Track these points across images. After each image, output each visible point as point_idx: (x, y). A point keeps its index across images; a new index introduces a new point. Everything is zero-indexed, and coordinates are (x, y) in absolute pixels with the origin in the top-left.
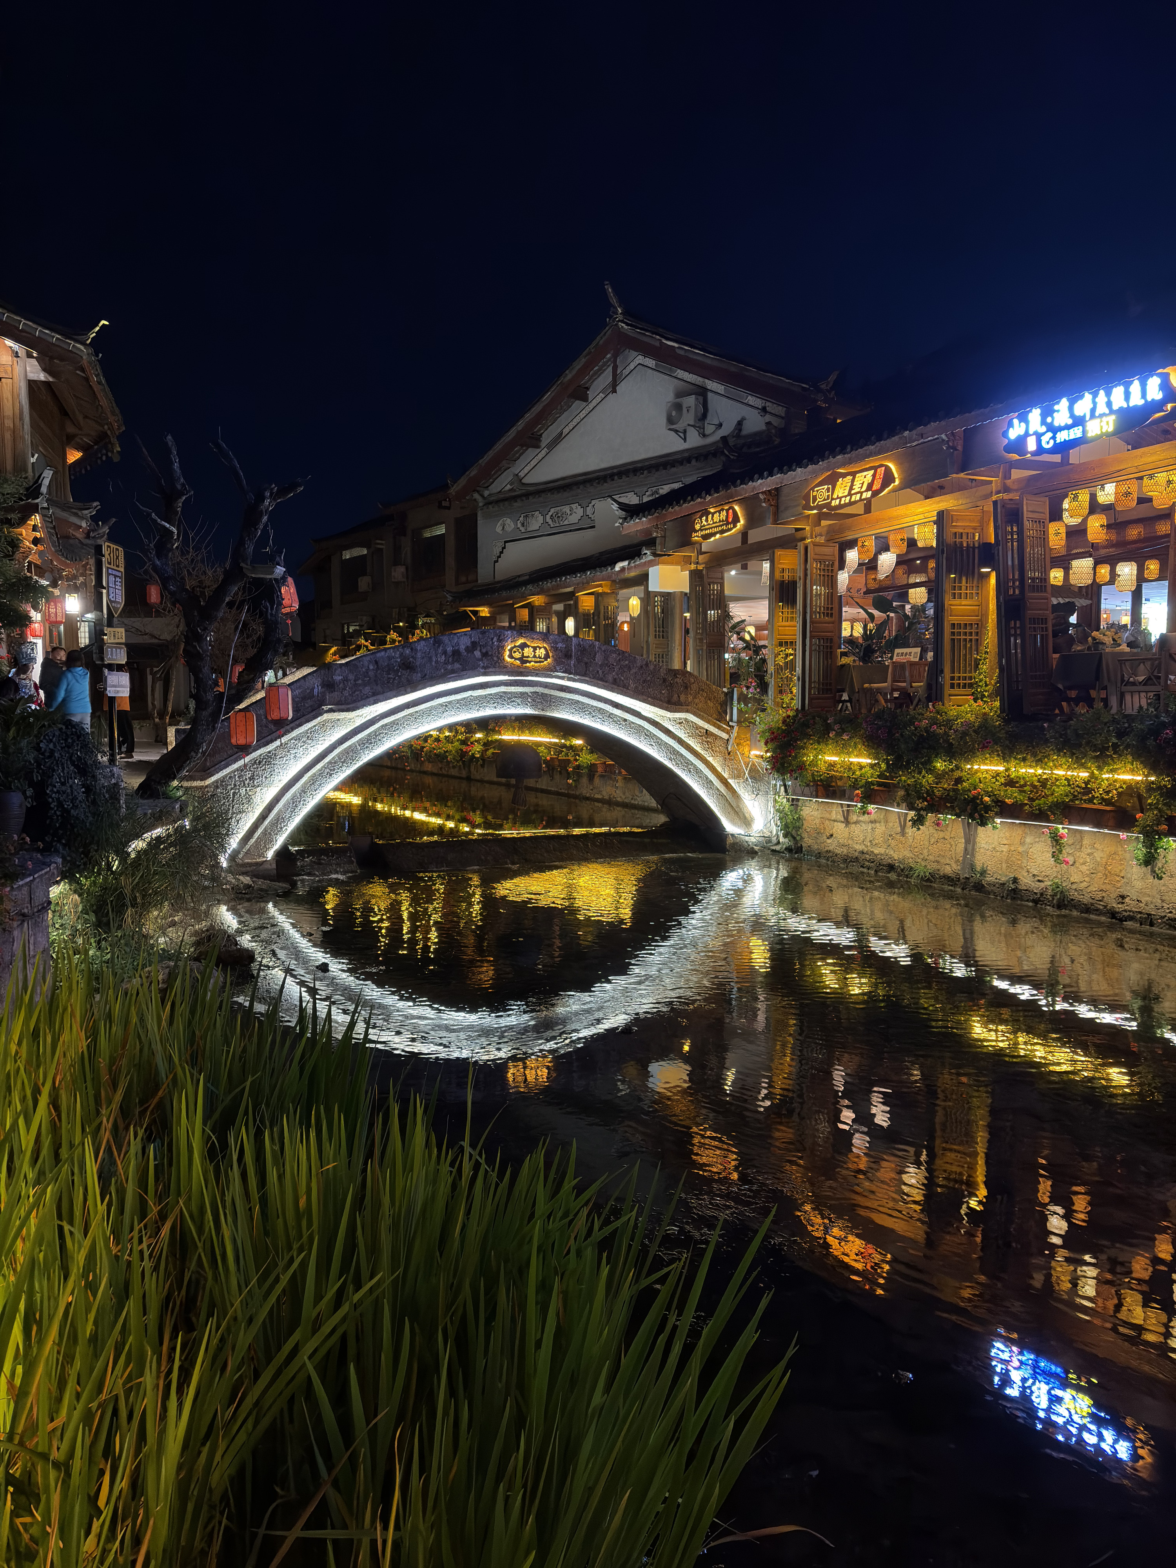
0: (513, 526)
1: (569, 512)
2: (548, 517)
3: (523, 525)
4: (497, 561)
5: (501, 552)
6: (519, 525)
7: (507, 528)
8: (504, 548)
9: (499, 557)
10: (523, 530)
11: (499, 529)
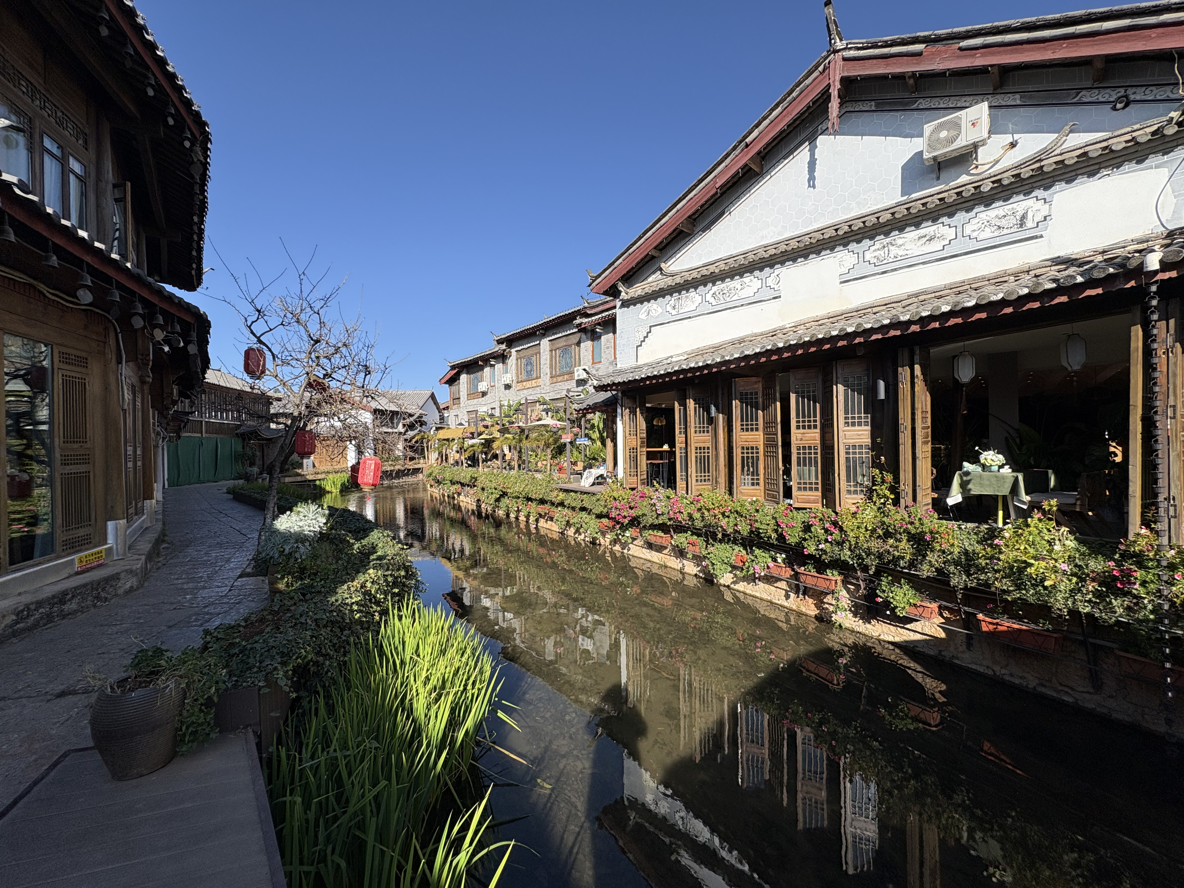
0: (660, 310)
1: (739, 287)
2: (709, 297)
3: (674, 308)
4: (641, 345)
5: (647, 337)
6: (669, 308)
7: (653, 313)
8: (650, 332)
9: (644, 341)
10: (674, 312)
11: (643, 316)
